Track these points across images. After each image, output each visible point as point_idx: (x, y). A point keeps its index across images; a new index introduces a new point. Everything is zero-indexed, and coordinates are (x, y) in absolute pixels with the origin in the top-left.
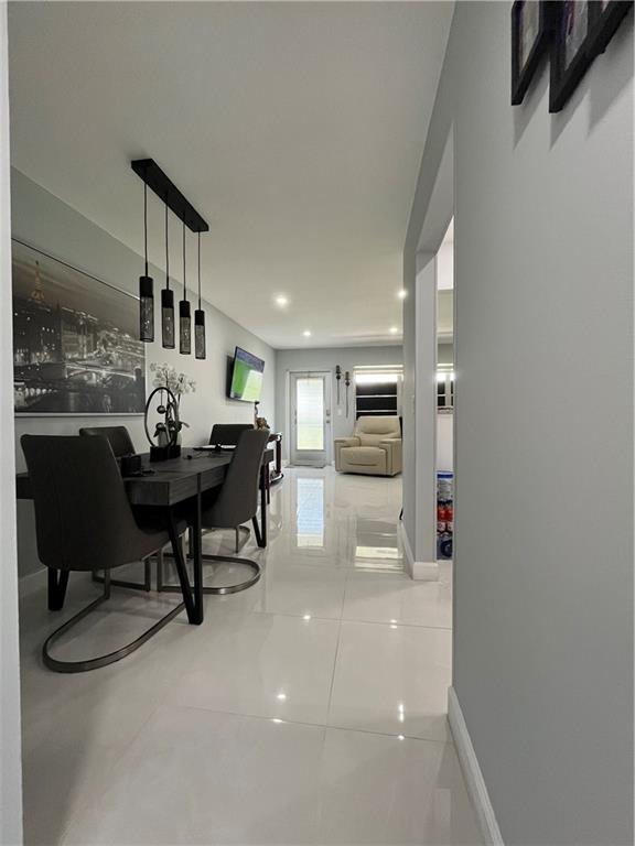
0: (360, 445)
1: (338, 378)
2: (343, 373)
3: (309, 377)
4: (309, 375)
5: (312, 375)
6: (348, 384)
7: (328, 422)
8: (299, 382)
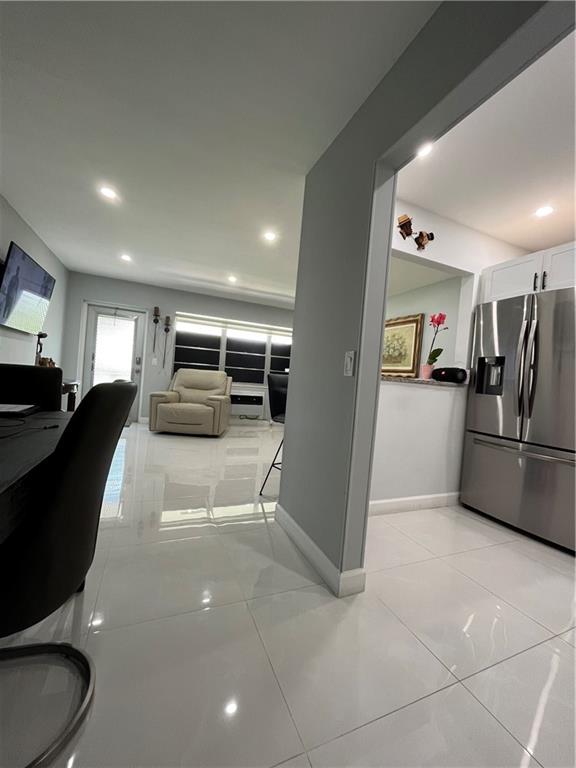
0: (179, 402)
1: (156, 321)
2: (163, 316)
3: (115, 314)
4: (115, 312)
5: (119, 312)
6: (167, 330)
7: (138, 372)
8: (100, 319)
